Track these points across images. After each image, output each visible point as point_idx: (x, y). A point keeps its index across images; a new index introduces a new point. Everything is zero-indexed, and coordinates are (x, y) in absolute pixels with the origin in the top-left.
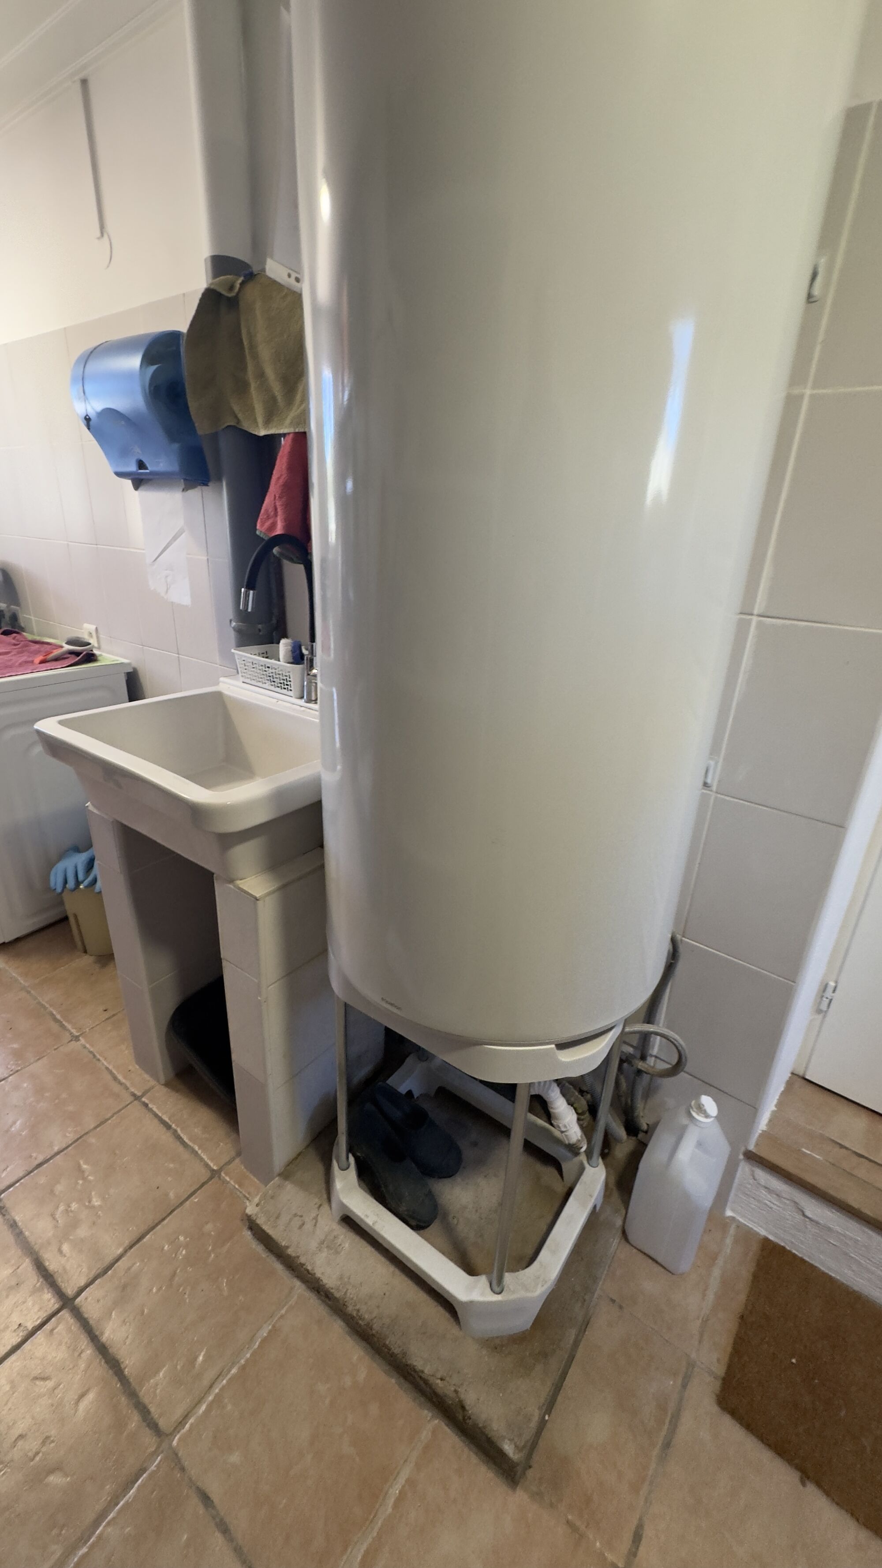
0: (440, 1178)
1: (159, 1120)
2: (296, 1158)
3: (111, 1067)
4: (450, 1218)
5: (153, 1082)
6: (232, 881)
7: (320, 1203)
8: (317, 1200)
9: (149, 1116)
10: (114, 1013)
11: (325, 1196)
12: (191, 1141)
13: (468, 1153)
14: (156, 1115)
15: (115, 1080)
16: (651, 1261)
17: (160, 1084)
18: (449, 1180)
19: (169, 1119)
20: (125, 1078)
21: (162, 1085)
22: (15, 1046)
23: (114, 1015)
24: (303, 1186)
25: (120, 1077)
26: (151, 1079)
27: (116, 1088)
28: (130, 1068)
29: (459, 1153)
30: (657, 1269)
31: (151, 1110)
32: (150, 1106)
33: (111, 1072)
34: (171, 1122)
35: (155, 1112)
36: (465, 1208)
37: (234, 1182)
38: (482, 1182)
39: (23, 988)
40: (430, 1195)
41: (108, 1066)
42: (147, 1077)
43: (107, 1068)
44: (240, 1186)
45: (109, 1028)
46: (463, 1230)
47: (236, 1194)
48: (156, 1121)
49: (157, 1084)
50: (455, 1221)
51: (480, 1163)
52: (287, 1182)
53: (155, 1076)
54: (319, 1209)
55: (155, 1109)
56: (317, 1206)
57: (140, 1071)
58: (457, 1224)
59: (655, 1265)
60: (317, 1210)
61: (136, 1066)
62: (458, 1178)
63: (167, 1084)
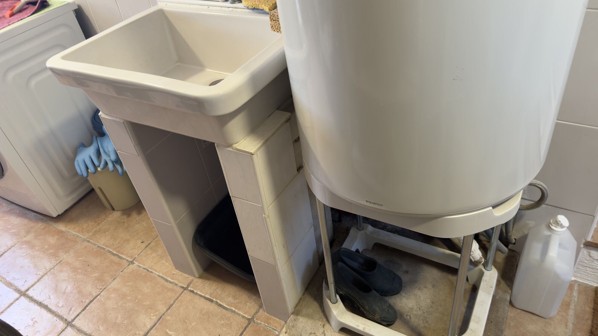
0: (392, 295)
1: (204, 298)
2: (299, 302)
3: (161, 275)
4: (405, 316)
5: (191, 278)
6: (230, 146)
7: (323, 324)
8: (320, 323)
9: (197, 297)
10: (149, 242)
11: (325, 320)
12: (228, 306)
13: (405, 278)
14: (201, 296)
15: (167, 281)
16: (530, 314)
17: (196, 278)
18: (397, 295)
19: (210, 296)
20: (172, 279)
21: (198, 278)
22: (96, 275)
23: (149, 244)
24: (309, 316)
25: (169, 279)
26: (189, 276)
27: (170, 286)
28: (173, 272)
29: (400, 279)
30: (535, 318)
31: (196, 294)
32: (195, 291)
33: (162, 277)
34: (212, 297)
35: (200, 294)
36: (412, 309)
37: (264, 322)
38: (418, 292)
39: (84, 240)
40: (390, 306)
41: (159, 274)
42: (187, 276)
43: (159, 276)
44: (268, 324)
45: (149, 252)
46: (414, 321)
47: (268, 329)
48: (202, 299)
49: (194, 278)
50: (408, 317)
51: (414, 282)
52: (299, 317)
53: (191, 274)
54: (324, 328)
55: (199, 293)
56: (322, 326)
57: (181, 273)
58: (410, 319)
59: (533, 316)
60: (323, 328)
61: (177, 270)
62: (403, 293)
63: (200, 277)
